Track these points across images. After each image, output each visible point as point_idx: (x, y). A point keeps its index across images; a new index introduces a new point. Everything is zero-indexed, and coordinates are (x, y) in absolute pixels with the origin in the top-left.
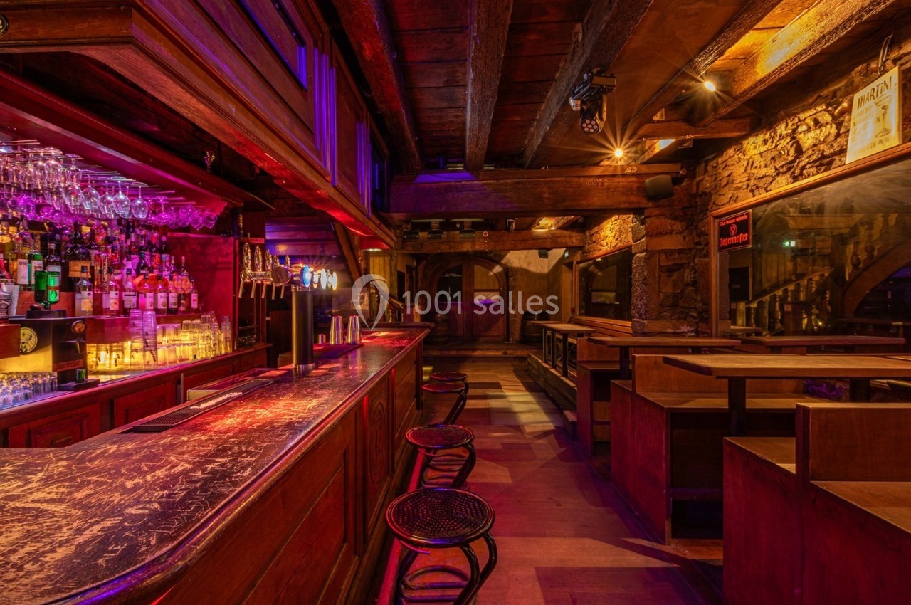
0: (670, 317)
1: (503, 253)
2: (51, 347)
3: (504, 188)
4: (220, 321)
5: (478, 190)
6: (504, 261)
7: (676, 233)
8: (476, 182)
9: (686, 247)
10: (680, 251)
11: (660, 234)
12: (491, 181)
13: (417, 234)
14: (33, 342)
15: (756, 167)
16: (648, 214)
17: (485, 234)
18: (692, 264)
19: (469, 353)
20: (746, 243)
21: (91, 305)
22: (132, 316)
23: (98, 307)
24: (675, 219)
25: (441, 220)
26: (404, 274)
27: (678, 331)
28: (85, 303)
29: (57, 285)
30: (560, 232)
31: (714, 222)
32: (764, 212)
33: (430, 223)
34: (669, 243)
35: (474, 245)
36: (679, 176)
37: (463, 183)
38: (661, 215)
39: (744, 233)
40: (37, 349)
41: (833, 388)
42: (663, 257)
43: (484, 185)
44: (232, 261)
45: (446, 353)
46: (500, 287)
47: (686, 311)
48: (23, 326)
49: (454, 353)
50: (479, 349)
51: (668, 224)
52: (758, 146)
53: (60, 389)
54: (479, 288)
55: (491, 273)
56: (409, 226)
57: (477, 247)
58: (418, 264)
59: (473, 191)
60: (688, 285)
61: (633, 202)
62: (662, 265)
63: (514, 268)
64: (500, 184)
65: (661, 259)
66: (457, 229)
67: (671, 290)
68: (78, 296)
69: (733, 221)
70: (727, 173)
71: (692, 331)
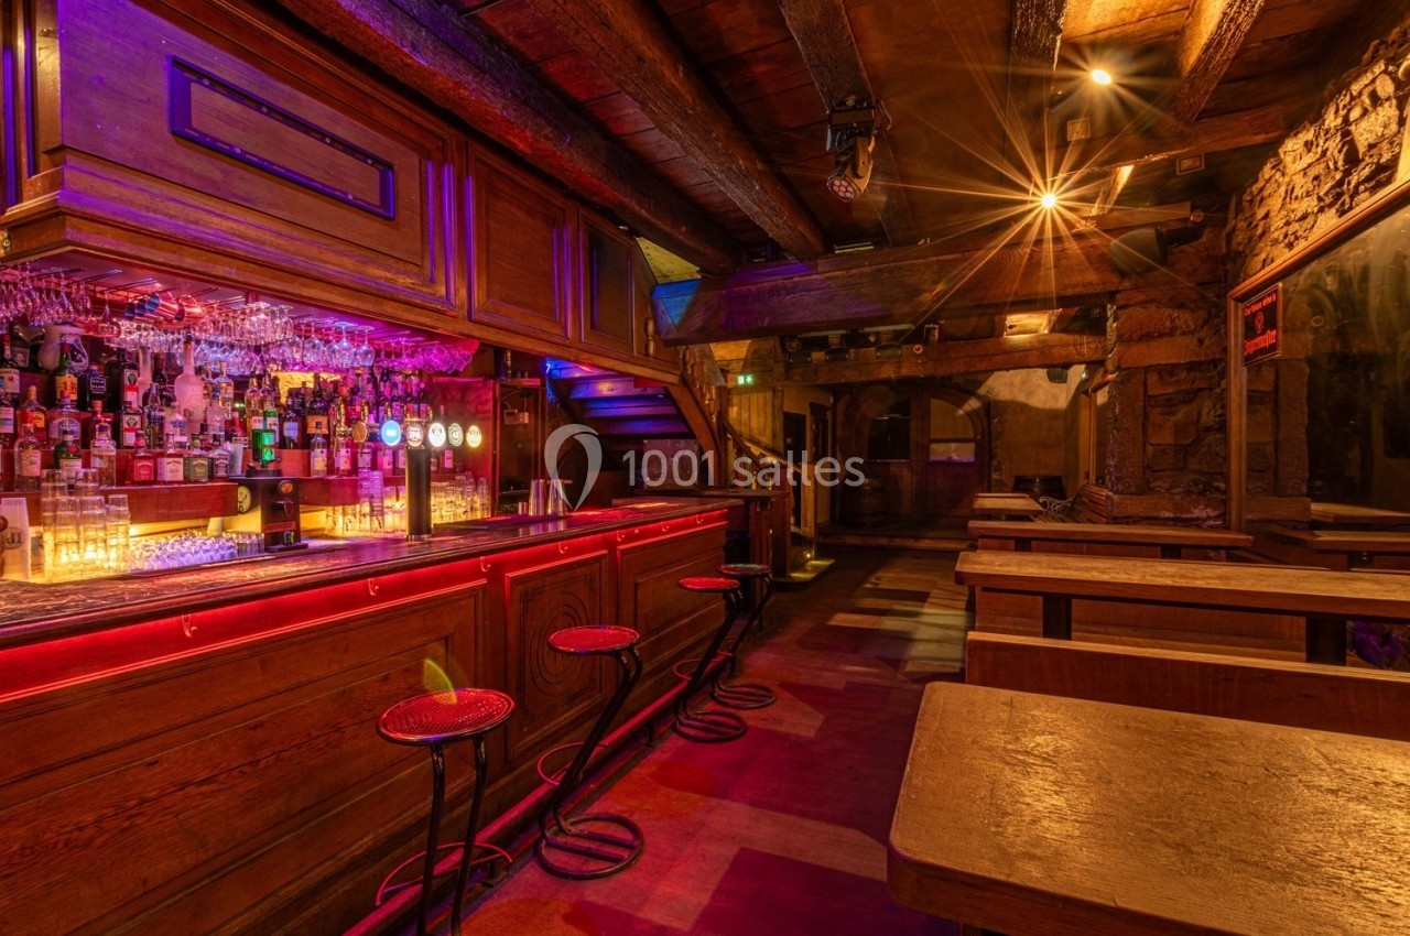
0: (1169, 489)
1: (980, 377)
2: (260, 507)
3: (858, 281)
4: (477, 484)
5: (818, 289)
6: (982, 391)
7: (1183, 334)
8: (814, 277)
9: (1203, 359)
10: (1191, 367)
11: (1146, 337)
12: (838, 273)
13: (809, 355)
14: (246, 504)
15: (1296, 198)
16: (1122, 303)
17: (918, 350)
18: (1218, 390)
19: (910, 543)
20: (1273, 347)
21: (324, 463)
22: (360, 476)
23: (331, 467)
24: (1181, 306)
25: (843, 332)
26: (804, 417)
27: (1184, 516)
28: (319, 462)
29: (272, 443)
30: (1057, 336)
31: (1236, 308)
32: (1296, 285)
33: (827, 337)
34: (1162, 353)
35: (899, 367)
36: (1190, 225)
37: (796, 279)
38: (1151, 301)
39: (1272, 330)
40: (251, 509)
41: (1387, 639)
42: (1153, 378)
43: (828, 279)
44: (491, 409)
45: (872, 541)
46: (976, 435)
47: (1204, 479)
48: (240, 485)
49: (884, 541)
50: (925, 538)
51: (1166, 316)
52: (1298, 156)
53: (266, 550)
54: (939, 437)
55: (961, 412)
56: (794, 345)
57: (905, 371)
58: (836, 402)
59: (809, 290)
60: (1208, 429)
61: (1091, 284)
62: (1151, 393)
63: (1000, 402)
64: (852, 276)
65: (1149, 383)
66: (872, 345)
67: (1171, 441)
68: (313, 454)
69: (1259, 306)
70: (1261, 213)
71: (1217, 517)
